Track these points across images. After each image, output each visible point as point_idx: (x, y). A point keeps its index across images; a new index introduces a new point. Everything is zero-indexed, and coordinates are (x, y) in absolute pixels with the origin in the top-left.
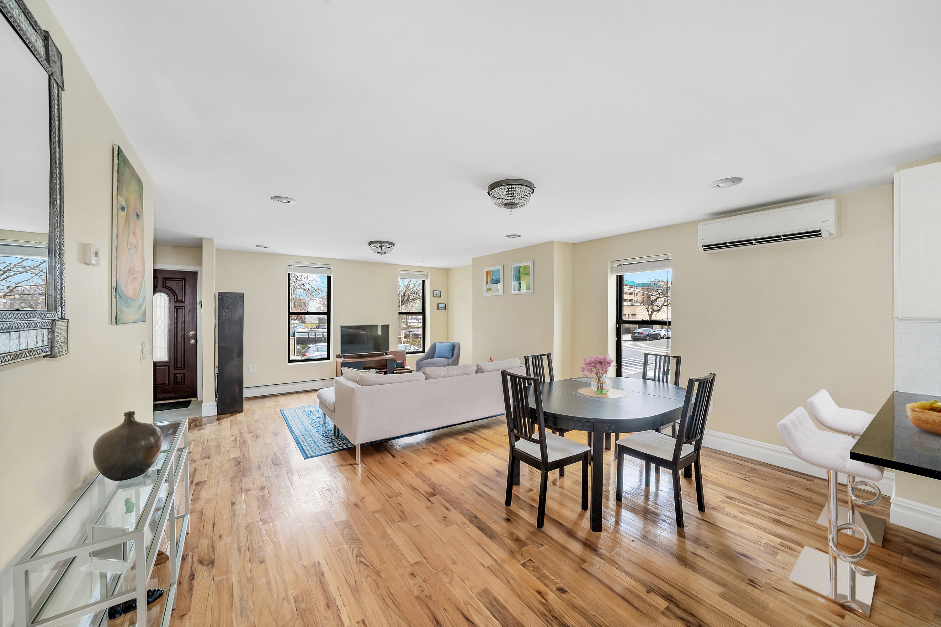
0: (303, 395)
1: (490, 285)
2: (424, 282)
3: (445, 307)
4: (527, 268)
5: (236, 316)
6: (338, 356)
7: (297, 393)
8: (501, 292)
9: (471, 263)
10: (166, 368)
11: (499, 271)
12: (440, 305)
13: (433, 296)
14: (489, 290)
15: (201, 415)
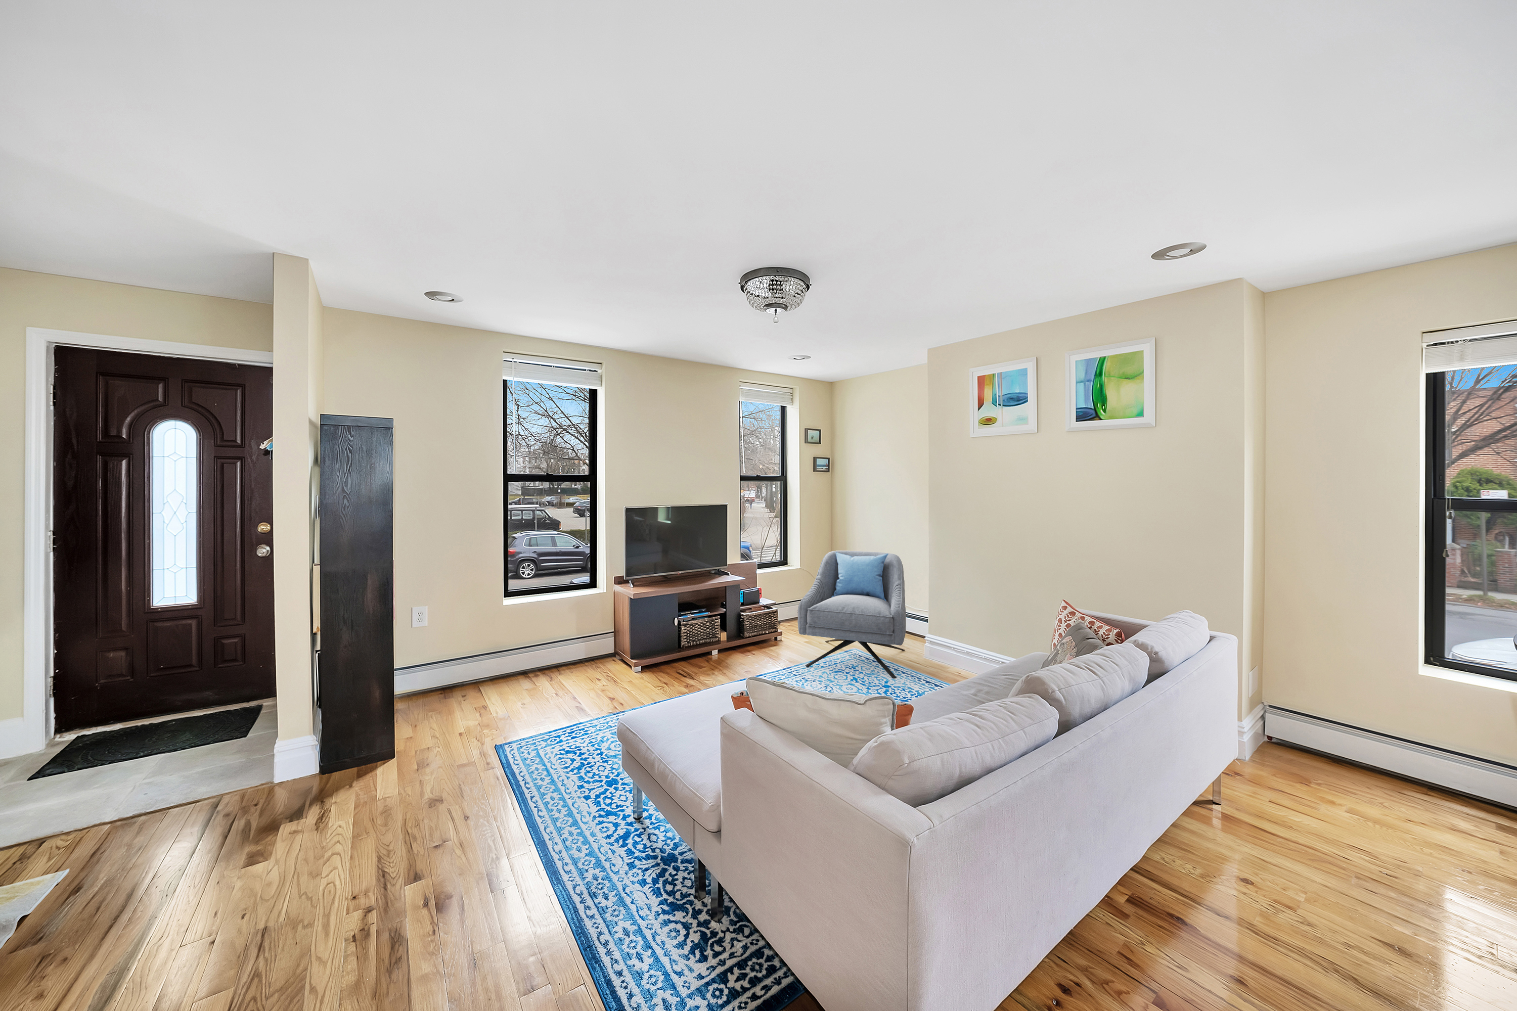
0: (543, 682)
1: (989, 410)
2: (783, 409)
3: (828, 466)
4: (1137, 357)
5: (378, 480)
6: (619, 581)
7: (525, 674)
8: (1032, 425)
9: (922, 358)
10: (190, 625)
11: (1024, 373)
12: (819, 462)
13: (806, 441)
14: (988, 421)
15: (273, 777)
